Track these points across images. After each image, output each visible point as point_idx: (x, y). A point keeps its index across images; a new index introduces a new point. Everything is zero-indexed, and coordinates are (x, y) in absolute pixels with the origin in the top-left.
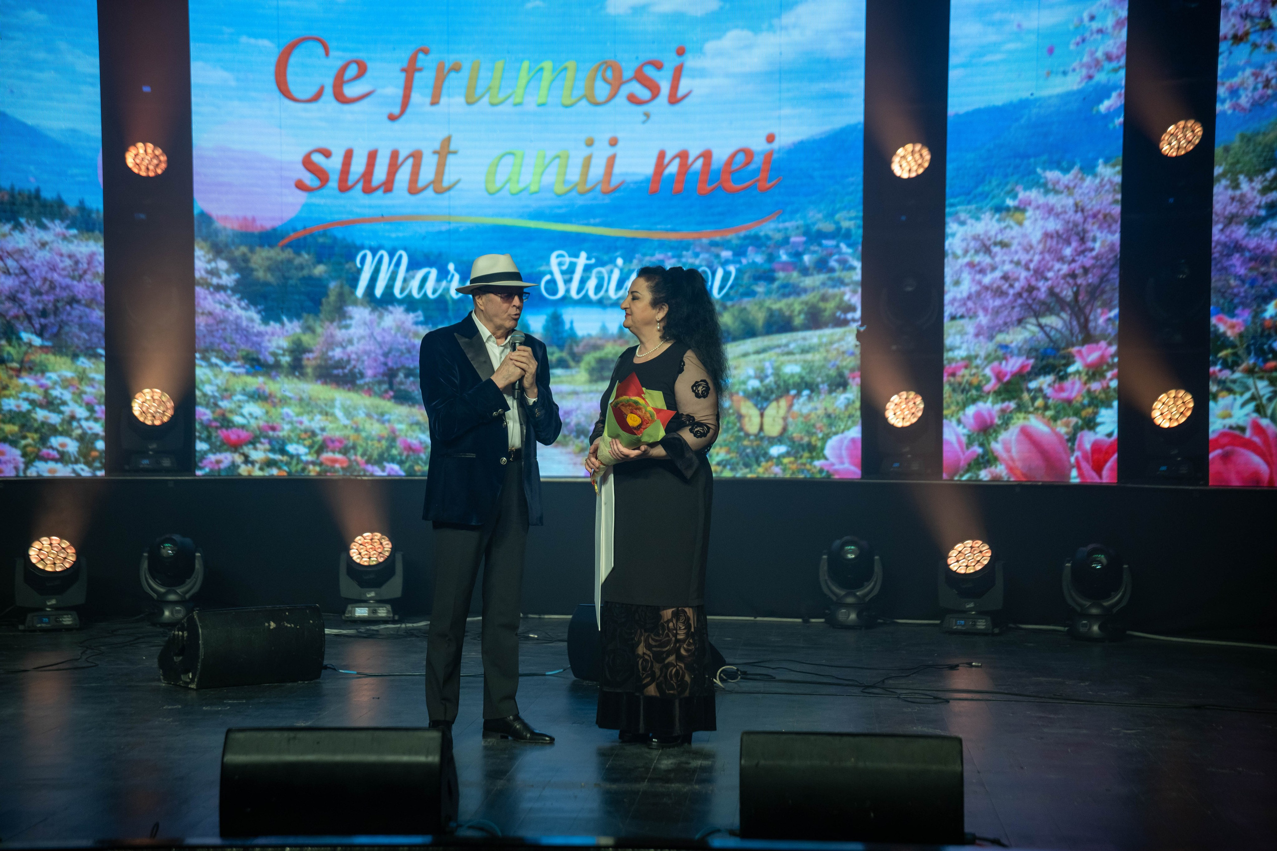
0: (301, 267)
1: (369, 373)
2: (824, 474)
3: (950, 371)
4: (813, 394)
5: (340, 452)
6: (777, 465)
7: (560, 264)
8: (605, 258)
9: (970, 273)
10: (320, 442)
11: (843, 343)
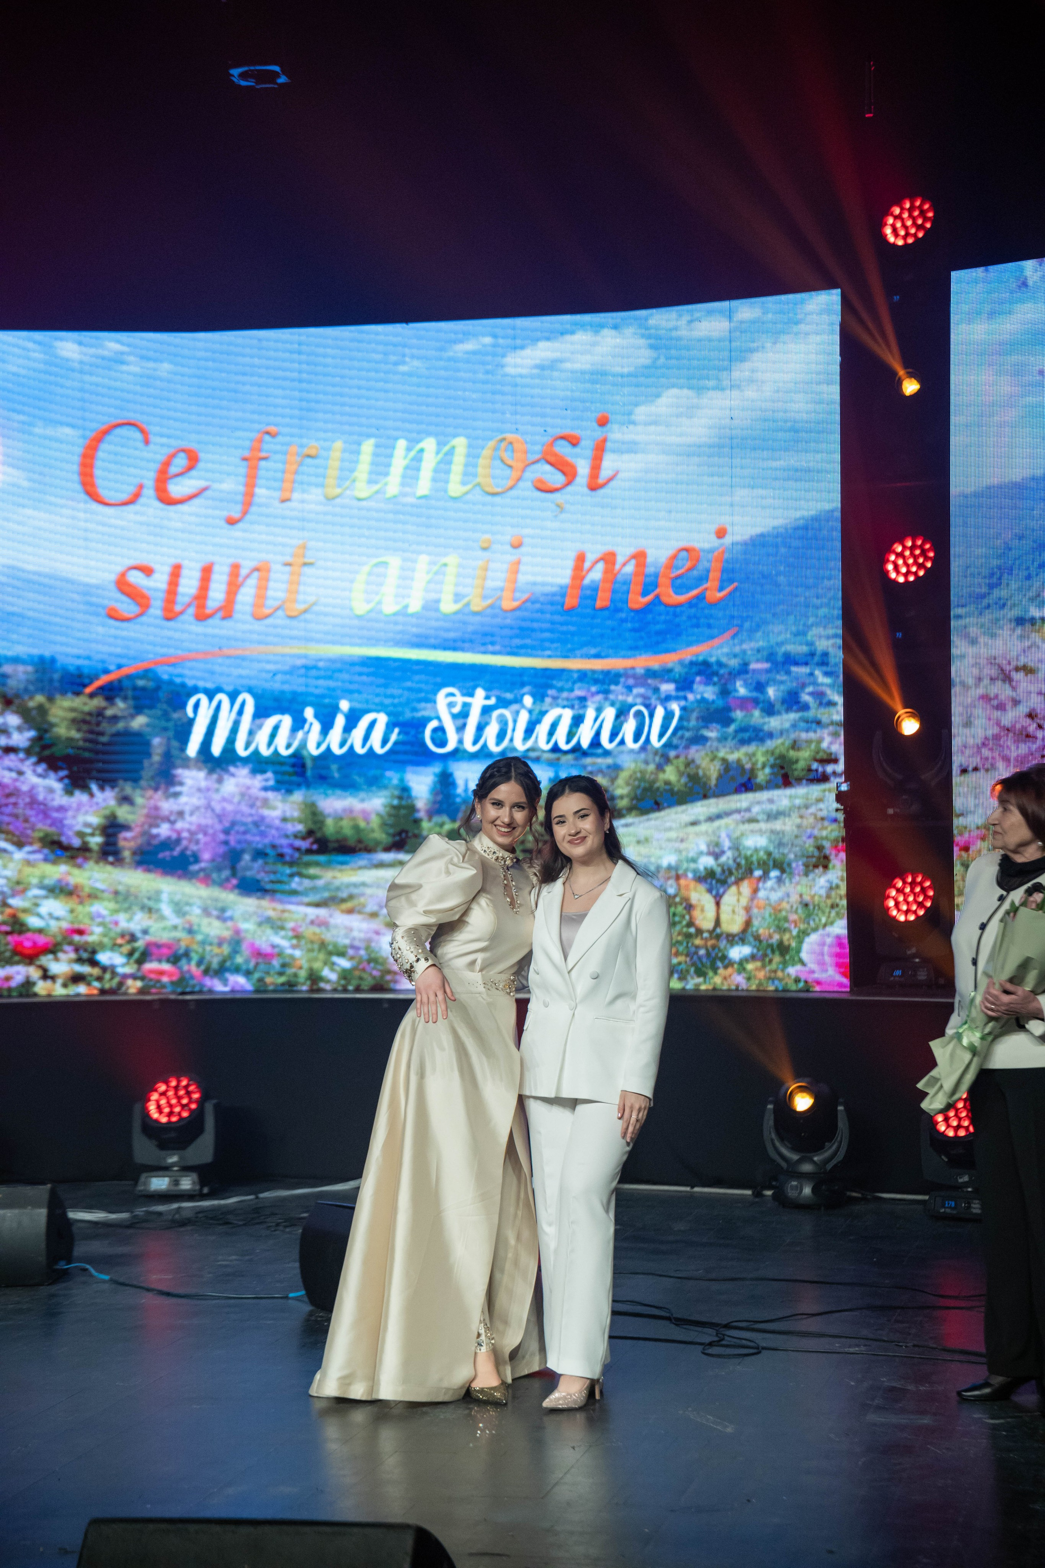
0: (115, 719)
1: (206, 856)
2: (801, 985)
3: (962, 844)
4: (785, 876)
5: (168, 961)
6: (739, 973)
7: (451, 705)
8: (509, 696)
9: (984, 709)
10: (142, 949)
11: (821, 805)
